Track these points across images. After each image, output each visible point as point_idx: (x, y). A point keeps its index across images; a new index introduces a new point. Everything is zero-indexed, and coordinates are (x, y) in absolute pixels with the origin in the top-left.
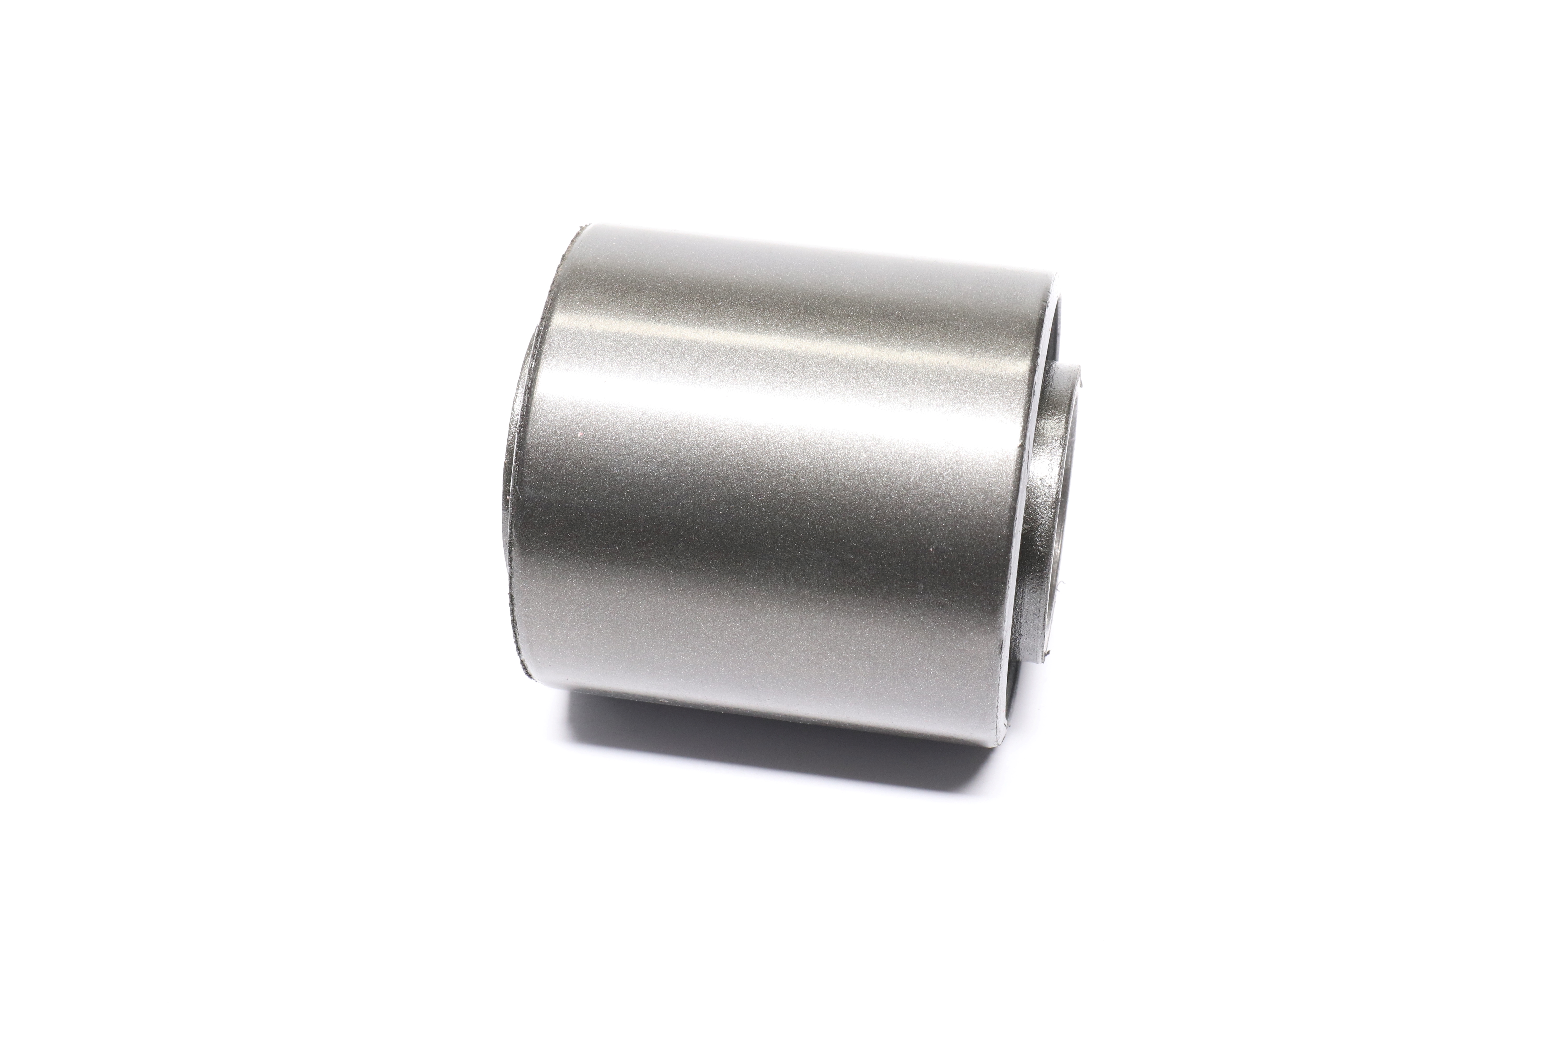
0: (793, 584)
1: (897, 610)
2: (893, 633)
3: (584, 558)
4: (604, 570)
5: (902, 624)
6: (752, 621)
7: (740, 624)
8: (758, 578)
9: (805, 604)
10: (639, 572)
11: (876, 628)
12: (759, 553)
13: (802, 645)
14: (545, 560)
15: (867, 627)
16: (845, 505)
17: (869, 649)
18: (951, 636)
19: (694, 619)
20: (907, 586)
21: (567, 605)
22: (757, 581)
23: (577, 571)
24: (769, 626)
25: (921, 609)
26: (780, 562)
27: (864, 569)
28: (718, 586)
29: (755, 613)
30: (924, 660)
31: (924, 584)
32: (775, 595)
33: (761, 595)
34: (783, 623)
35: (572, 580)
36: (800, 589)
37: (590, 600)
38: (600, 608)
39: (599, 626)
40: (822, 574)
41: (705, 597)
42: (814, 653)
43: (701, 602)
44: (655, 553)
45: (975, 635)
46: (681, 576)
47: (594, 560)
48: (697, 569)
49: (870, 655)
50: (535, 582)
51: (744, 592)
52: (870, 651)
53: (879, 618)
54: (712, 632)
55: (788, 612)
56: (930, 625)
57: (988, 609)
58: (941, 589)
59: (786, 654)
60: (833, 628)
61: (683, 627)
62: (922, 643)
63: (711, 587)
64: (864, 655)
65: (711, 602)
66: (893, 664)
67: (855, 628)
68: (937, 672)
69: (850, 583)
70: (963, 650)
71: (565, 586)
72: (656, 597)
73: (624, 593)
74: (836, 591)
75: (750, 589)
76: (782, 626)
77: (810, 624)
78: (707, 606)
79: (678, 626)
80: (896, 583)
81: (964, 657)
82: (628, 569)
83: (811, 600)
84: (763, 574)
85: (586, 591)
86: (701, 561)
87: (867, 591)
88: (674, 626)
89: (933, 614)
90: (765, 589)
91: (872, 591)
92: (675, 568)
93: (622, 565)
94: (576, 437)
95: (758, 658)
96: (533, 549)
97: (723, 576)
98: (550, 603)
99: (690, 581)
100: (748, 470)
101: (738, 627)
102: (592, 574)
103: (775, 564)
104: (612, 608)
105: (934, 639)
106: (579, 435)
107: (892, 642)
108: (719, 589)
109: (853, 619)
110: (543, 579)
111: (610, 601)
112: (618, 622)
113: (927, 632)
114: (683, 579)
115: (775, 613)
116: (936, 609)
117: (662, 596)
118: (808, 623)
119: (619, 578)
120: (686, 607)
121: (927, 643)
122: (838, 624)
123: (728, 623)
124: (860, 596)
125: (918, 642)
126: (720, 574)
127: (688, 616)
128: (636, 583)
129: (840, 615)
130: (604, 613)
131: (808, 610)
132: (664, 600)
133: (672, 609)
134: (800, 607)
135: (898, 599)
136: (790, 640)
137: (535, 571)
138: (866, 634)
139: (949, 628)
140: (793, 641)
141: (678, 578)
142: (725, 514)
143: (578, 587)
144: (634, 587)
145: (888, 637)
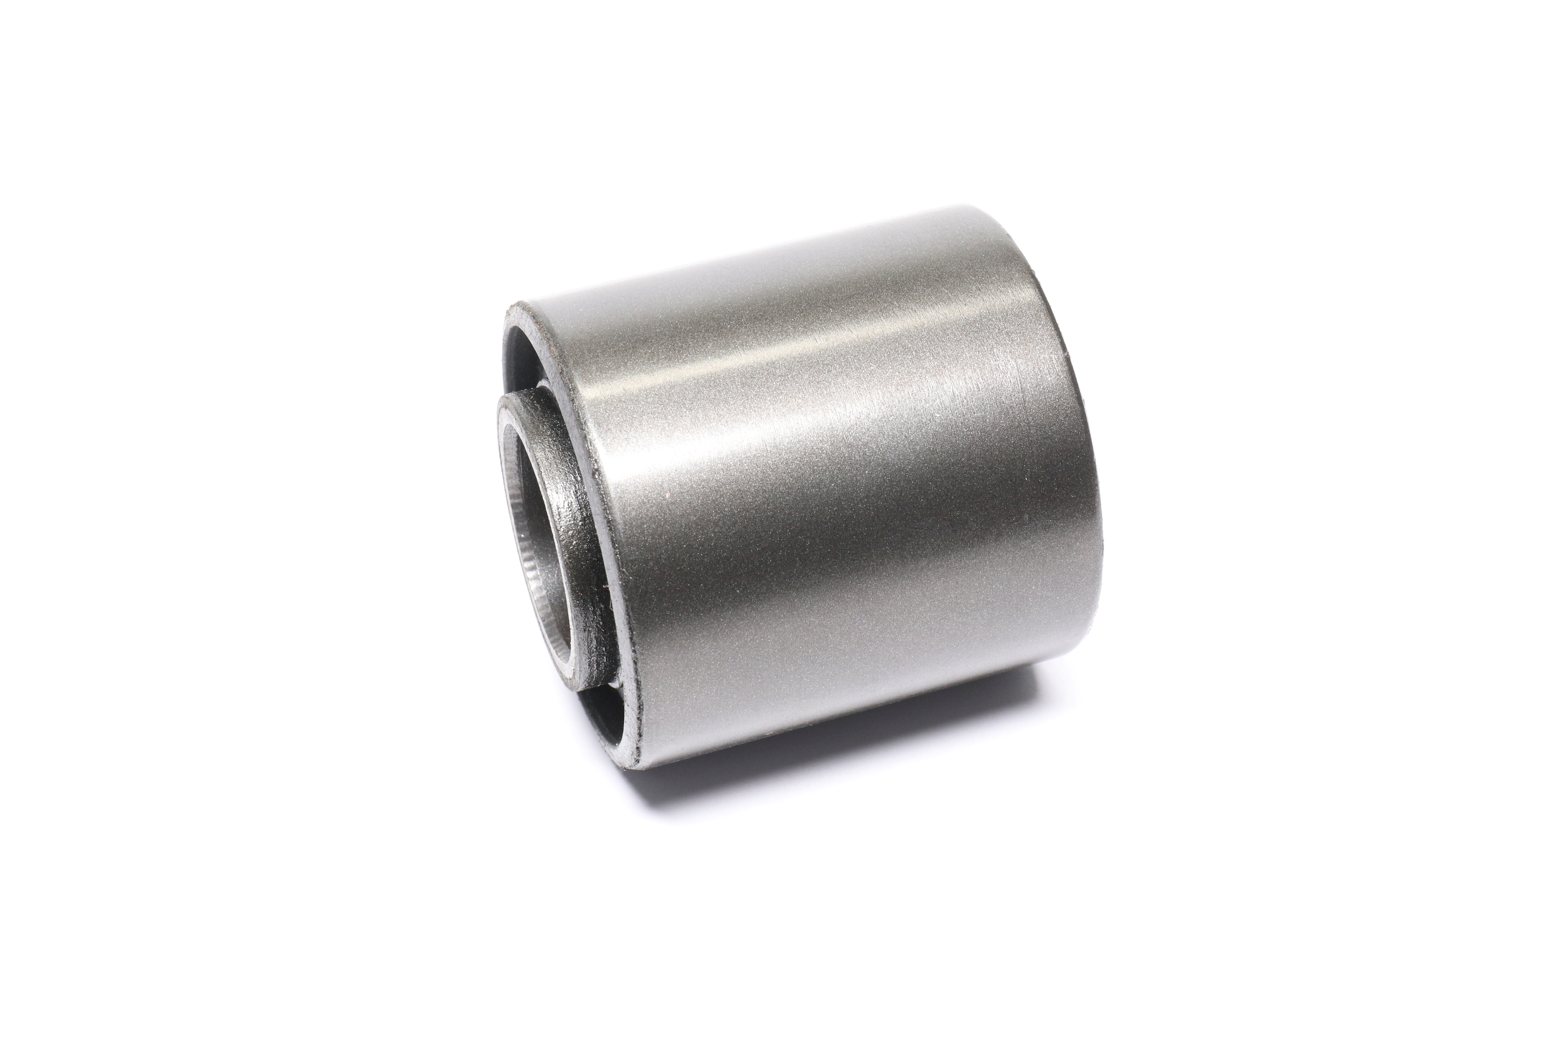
0: (911, 561)
1: (1009, 548)
2: (1008, 572)
3: (708, 614)
4: (730, 618)
5: (1015, 560)
6: (877, 612)
7: (867, 620)
8: (877, 568)
9: (924, 575)
10: (763, 607)
11: (992, 573)
12: (873, 543)
13: (926, 617)
14: (670, 631)
15: (984, 575)
16: (937, 467)
17: (988, 595)
18: (1060, 554)
19: (822, 633)
20: (1014, 521)
21: (696, 669)
22: (877, 571)
23: (704, 629)
24: (893, 611)
25: (1030, 538)
26: (894, 545)
27: (972, 521)
28: (841, 590)
29: (880, 603)
30: (1037, 587)
31: (1027, 513)
32: (896, 578)
33: (882, 584)
34: (906, 603)
35: (700, 641)
36: (918, 563)
37: (719, 654)
38: (730, 658)
39: (729, 677)
40: (935, 541)
41: (831, 607)
42: (936, 620)
43: (828, 613)
44: (776, 582)
45: (1081, 544)
46: (804, 595)
47: (718, 612)
48: (819, 582)
49: (988, 601)
50: (663, 658)
51: (867, 587)
52: (988, 598)
53: (994, 562)
54: (840, 639)
55: (911, 589)
56: (1040, 550)
57: (1088, 515)
58: (1045, 513)
59: (910, 632)
60: (953, 589)
61: (811, 645)
62: (1034, 571)
63: (835, 595)
64: (983, 603)
65: (837, 608)
66: (1009, 602)
67: (973, 580)
68: (1049, 594)
69: (962, 539)
70: (1072, 562)
71: (694, 650)
72: (784, 625)
73: (752, 634)
74: (951, 552)
75: (872, 581)
76: (905, 606)
77: (932, 593)
78: (834, 615)
79: (807, 646)
80: (1004, 523)
81: (1073, 569)
82: (753, 608)
83: (930, 570)
84: (881, 563)
85: (714, 646)
86: (820, 573)
87: (978, 540)
88: (803, 648)
89: (1041, 539)
90: (886, 576)
91: (983, 538)
92: (797, 589)
93: (746, 607)
94: (665, 500)
95: (884, 647)
96: (656, 624)
97: (844, 579)
98: (680, 673)
99: (814, 596)
100: (839, 469)
101: (865, 623)
102: (718, 627)
103: (890, 548)
104: (741, 654)
105: (1045, 562)
106: (667, 496)
107: (1008, 581)
108: (843, 592)
109: (971, 573)
110: (671, 651)
111: (739, 647)
112: (748, 665)
113: (1038, 558)
114: (807, 597)
115: (898, 596)
116: (1043, 533)
117: (789, 622)
118: (930, 593)
119: (745, 620)
120: (814, 623)
121: (1039, 570)
122: (957, 583)
123: (855, 623)
124: (974, 547)
125: (1031, 571)
126: (841, 578)
127: (817, 632)
128: (763, 619)
129: (957, 574)
130: (734, 661)
131: (928, 580)
132: (791, 625)
133: (800, 631)
134: (921, 580)
135: (1008, 537)
136: (913, 617)
137: (661, 646)
138: (983, 582)
139: (1057, 546)
140: (916, 617)
141: (802, 598)
142: (831, 518)
143: (706, 646)
144: (761, 624)
145: (1004, 577)
